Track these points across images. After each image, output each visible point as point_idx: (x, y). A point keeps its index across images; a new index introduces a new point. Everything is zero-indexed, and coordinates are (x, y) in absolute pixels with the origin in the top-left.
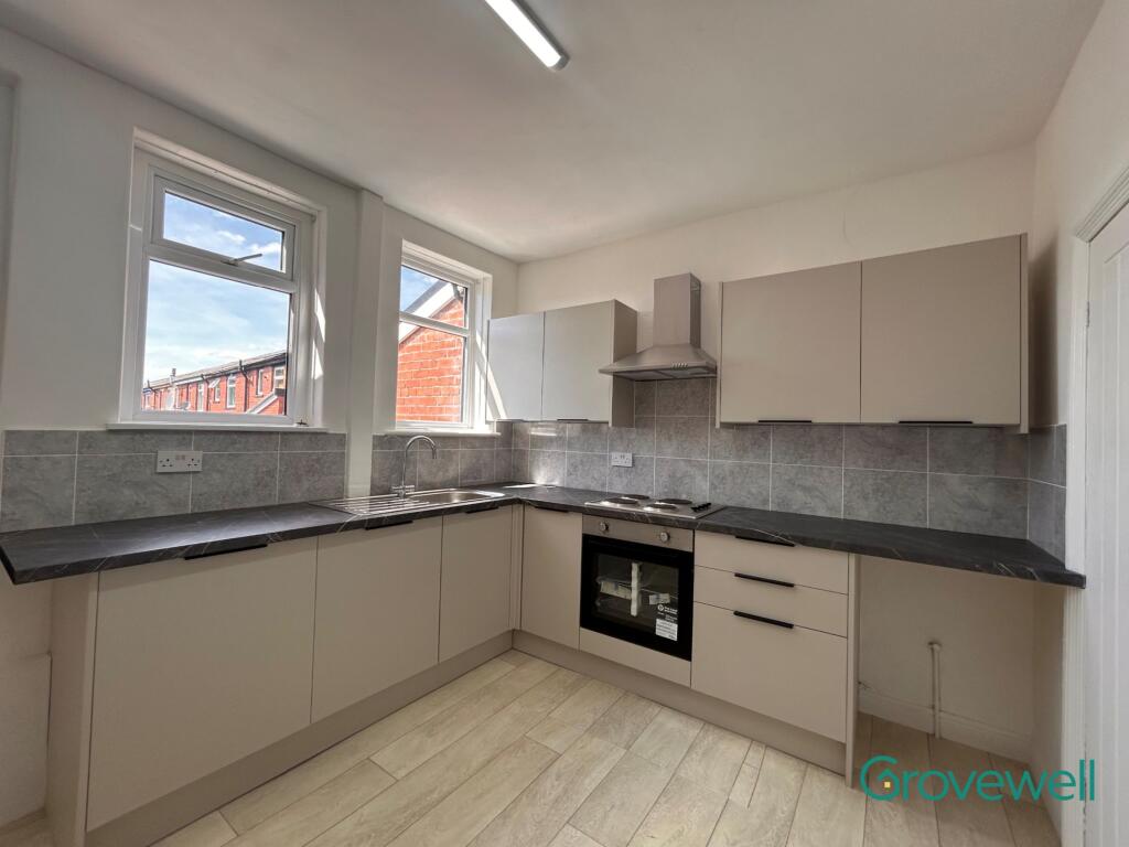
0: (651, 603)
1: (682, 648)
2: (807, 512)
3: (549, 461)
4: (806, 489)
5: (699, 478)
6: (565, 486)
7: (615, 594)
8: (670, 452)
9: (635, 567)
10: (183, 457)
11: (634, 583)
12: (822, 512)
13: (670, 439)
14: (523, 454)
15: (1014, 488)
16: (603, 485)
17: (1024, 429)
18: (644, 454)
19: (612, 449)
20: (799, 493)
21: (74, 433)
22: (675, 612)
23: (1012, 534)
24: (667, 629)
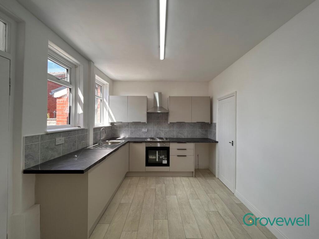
0: (161, 158)
1: (168, 165)
2: (181, 137)
3: (125, 132)
4: (180, 133)
5: (162, 133)
6: (130, 137)
7: (152, 158)
8: (156, 128)
9: (157, 152)
10: (61, 139)
11: (157, 155)
12: (183, 137)
13: (156, 125)
14: (116, 130)
15: (206, 131)
16: (140, 136)
17: (210, 123)
18: (150, 129)
19: (142, 128)
20: (180, 134)
21: (39, 135)
22: (166, 158)
23: (206, 137)
24: (165, 162)
